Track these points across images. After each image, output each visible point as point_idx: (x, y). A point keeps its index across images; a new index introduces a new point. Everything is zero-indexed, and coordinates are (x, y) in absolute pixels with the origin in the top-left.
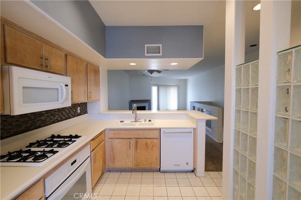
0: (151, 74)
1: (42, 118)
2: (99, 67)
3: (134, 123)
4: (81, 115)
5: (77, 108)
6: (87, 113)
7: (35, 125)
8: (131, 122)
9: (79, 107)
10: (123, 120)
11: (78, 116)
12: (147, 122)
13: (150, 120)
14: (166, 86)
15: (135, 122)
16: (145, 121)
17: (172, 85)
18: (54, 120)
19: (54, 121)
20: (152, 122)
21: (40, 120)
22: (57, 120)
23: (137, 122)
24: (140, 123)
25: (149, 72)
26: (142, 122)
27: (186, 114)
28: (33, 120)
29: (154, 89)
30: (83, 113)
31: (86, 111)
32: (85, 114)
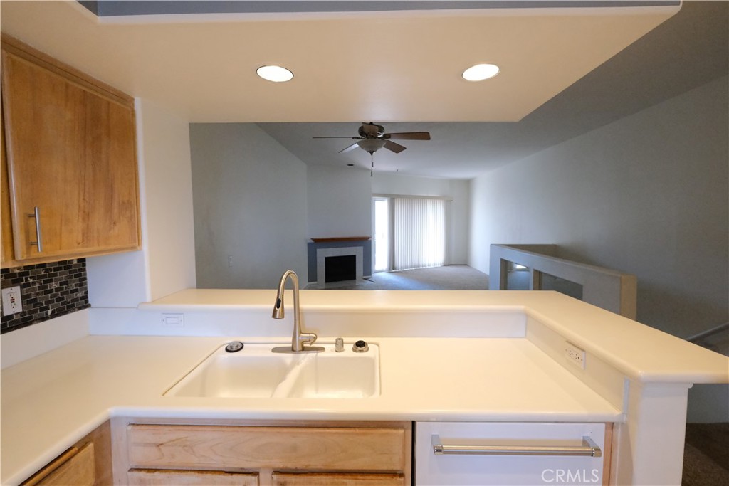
0: (372, 153)
2: (133, 99)
3: (288, 357)
6: (87, 306)
8: (274, 350)
9: (17, 289)
10: (242, 340)
12: (348, 349)
13: (360, 344)
14: (414, 199)
15: (293, 350)
16: (340, 345)
17: (430, 195)
20: (372, 352)
23: (303, 355)
24: (312, 355)
25: (362, 148)
26: (323, 349)
27: (527, 315)
29: (381, 208)
30: (53, 312)
31: (80, 295)
32: (66, 313)
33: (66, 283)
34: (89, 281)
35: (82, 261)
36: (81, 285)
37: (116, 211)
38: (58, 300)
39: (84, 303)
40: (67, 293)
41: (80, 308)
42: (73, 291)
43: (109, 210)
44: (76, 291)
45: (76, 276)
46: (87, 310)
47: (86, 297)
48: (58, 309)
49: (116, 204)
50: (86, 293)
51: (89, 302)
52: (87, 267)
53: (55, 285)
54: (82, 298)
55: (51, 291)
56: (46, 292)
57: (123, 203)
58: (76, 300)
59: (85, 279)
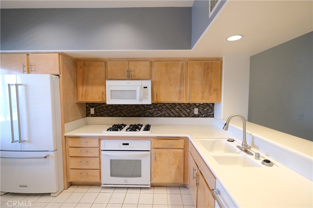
1: (150, 111)
4: (199, 117)
5: (194, 108)
7: (144, 114)
9: (197, 109)
11: (193, 117)
18: (161, 114)
19: (161, 116)
21: (148, 112)
22: (164, 115)
26: (252, 155)
28: (143, 111)
30: (204, 116)
31: (212, 114)
32: (207, 117)
33: (208, 110)
34: (215, 110)
35: (213, 104)
36: (212, 111)
37: (212, 91)
38: (206, 113)
39: (213, 116)
40: (208, 112)
41: (211, 117)
42: (210, 112)
43: (210, 91)
44: (211, 112)
45: (211, 109)
46: (213, 118)
47: (214, 115)
48: (206, 116)
49: (212, 90)
50: (214, 113)
51: (214, 116)
52: (214, 107)
53: (205, 110)
54: (212, 115)
55: (204, 111)
56: (203, 111)
57: (215, 89)
58: (211, 115)
59: (214, 110)
